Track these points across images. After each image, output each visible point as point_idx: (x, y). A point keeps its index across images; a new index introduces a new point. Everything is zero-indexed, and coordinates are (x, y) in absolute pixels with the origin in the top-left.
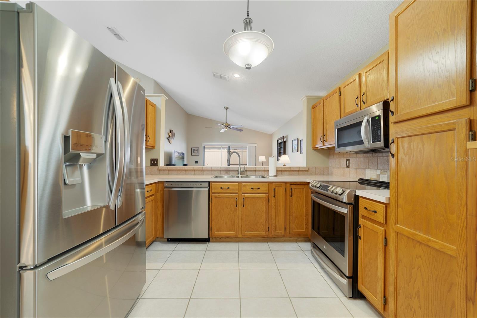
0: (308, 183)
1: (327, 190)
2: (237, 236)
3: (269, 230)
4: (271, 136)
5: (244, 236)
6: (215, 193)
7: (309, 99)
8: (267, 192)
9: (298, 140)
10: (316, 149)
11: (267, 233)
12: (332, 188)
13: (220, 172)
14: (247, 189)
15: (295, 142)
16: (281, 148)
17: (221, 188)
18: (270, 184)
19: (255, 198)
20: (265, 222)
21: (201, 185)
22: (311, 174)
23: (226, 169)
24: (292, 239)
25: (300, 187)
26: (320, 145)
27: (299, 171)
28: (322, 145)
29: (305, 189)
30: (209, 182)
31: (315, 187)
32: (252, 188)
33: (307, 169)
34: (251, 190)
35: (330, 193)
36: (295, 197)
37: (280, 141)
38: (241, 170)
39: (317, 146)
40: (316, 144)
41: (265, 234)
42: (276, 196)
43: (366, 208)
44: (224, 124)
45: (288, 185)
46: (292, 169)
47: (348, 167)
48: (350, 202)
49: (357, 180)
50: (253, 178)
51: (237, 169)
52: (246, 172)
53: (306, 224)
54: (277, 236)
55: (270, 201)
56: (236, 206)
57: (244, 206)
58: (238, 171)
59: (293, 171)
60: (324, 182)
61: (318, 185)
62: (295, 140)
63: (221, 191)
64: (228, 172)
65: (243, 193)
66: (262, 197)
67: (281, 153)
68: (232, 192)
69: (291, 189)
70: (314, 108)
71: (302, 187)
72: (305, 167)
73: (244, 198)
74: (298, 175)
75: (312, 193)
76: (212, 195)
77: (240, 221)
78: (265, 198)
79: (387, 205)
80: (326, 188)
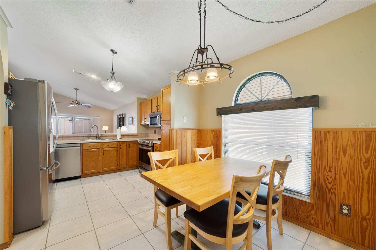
0: (138, 141)
1: (145, 142)
2: (99, 171)
3: (118, 166)
4: (112, 112)
5: (104, 170)
6: (85, 149)
7: (139, 99)
8: (117, 147)
9: (132, 117)
10: (142, 125)
11: (117, 167)
12: (146, 142)
13: (83, 137)
14: (105, 146)
15: (131, 119)
16: (120, 121)
17: (89, 146)
18: (118, 143)
19: (110, 150)
20: (116, 162)
21: (75, 145)
22: (139, 137)
23: (88, 136)
24: (129, 169)
25: (133, 143)
26: (143, 123)
27: (133, 136)
28: (144, 123)
29: (136, 144)
30: (81, 143)
31: (140, 142)
32: (108, 145)
33: (137, 135)
34: (108, 146)
35: (145, 143)
36: (131, 148)
37: (120, 117)
38: (99, 136)
39: (142, 123)
40: (142, 122)
41: (116, 168)
42: (122, 148)
43: (156, 147)
44: (75, 102)
45: (128, 143)
46: (129, 135)
47: (155, 133)
48: (152, 145)
49: (157, 139)
50: (107, 140)
51: (96, 136)
52: (102, 137)
53: (136, 161)
54: (122, 168)
55: (119, 151)
56: (99, 155)
57: (103, 155)
58: (97, 136)
59: (130, 136)
60: (143, 140)
61: (141, 141)
62: (130, 117)
63: (89, 148)
64: (90, 138)
65: (103, 148)
66: (114, 149)
67: (120, 124)
68: (96, 148)
69: (129, 144)
70: (141, 104)
71: (135, 143)
72: (136, 134)
73: (103, 151)
74: (133, 138)
75: (139, 145)
76: (82, 151)
77: (101, 163)
78: (115, 150)
79: (160, 144)
80: (144, 142)
